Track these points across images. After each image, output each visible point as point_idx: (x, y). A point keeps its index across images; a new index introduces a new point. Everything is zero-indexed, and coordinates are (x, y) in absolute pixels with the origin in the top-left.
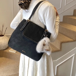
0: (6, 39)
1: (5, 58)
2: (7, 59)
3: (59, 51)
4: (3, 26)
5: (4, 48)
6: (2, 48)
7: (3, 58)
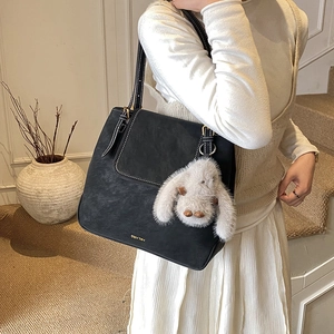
0: (71, 175)
1: (68, 260)
2: (78, 264)
3: (317, 233)
4: (58, 116)
5: (64, 217)
6: (54, 215)
7: (59, 260)
